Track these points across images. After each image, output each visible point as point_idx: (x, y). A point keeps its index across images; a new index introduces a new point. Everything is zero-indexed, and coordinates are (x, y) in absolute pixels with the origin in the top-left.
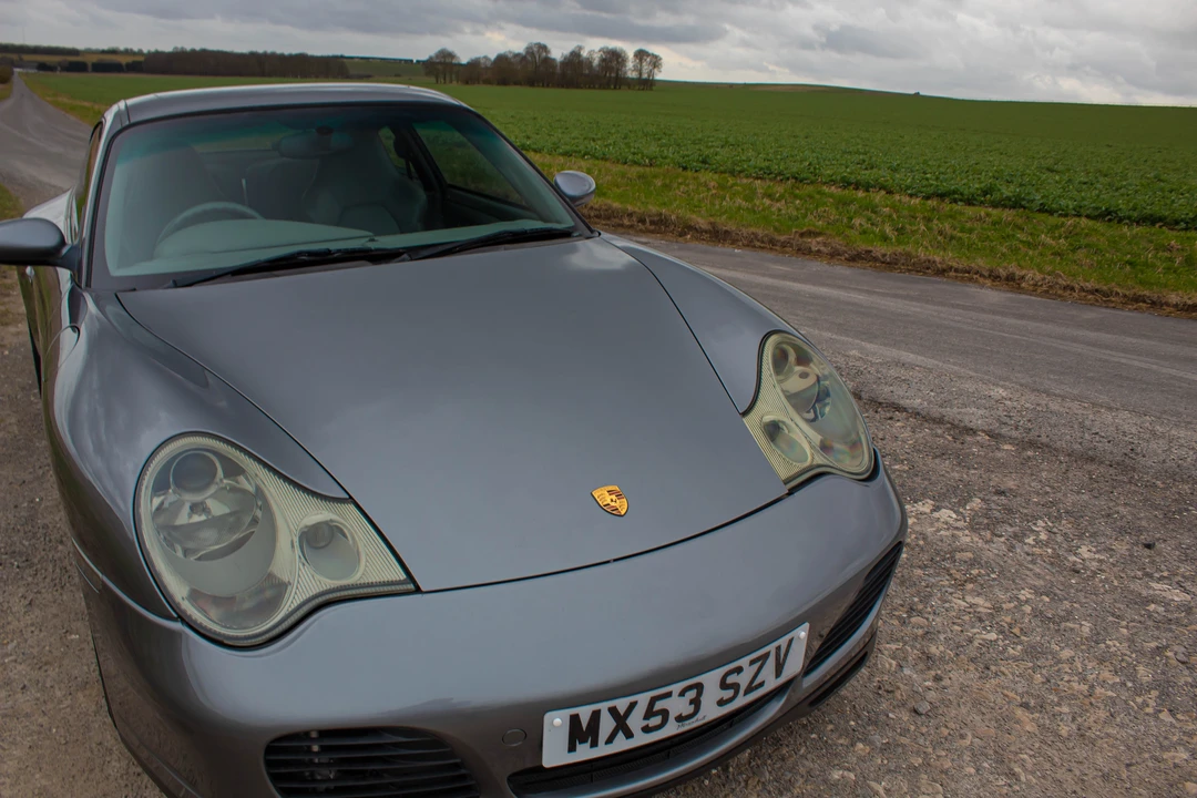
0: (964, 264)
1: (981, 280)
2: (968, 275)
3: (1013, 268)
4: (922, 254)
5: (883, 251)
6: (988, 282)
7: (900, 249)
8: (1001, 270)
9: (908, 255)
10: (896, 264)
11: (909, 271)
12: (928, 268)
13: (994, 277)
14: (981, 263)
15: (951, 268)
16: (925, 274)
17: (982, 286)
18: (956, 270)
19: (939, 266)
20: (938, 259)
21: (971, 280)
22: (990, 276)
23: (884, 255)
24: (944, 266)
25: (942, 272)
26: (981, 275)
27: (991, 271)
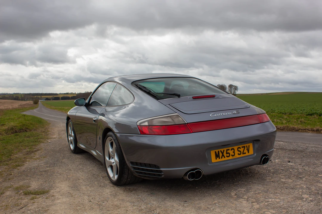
0: (304, 128)
1: (309, 131)
2: (305, 130)
3: (318, 127)
4: (291, 126)
5: (280, 126)
6: (311, 132)
7: (285, 125)
8: (314, 128)
9: (288, 127)
10: (284, 129)
11: (288, 131)
12: (293, 130)
13: (313, 130)
14: (309, 127)
15: (300, 129)
16: (292, 131)
17: (309, 133)
18: (302, 130)
19: (297, 129)
20: (296, 127)
21: (305, 132)
22: (311, 130)
23: (280, 127)
24: (298, 129)
25: (297, 130)
26: (309, 130)
27: (312, 129)
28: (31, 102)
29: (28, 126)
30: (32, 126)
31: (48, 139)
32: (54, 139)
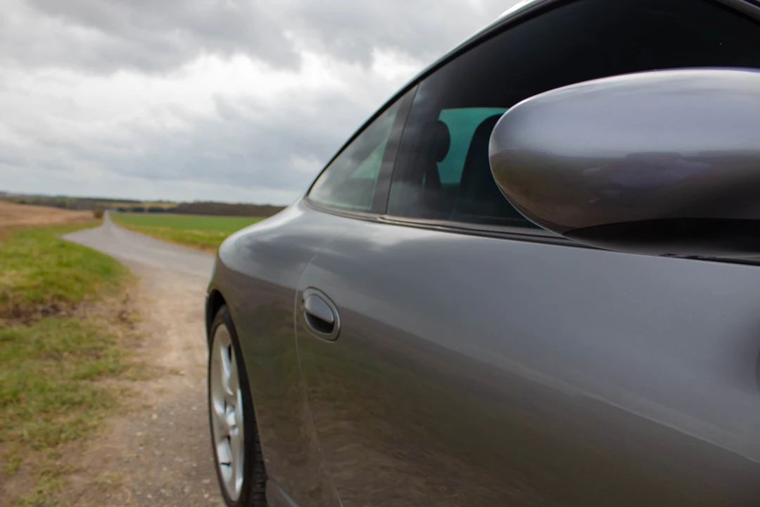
28: (89, 214)
29: (66, 289)
30: (77, 287)
31: (146, 379)
32: (175, 380)
